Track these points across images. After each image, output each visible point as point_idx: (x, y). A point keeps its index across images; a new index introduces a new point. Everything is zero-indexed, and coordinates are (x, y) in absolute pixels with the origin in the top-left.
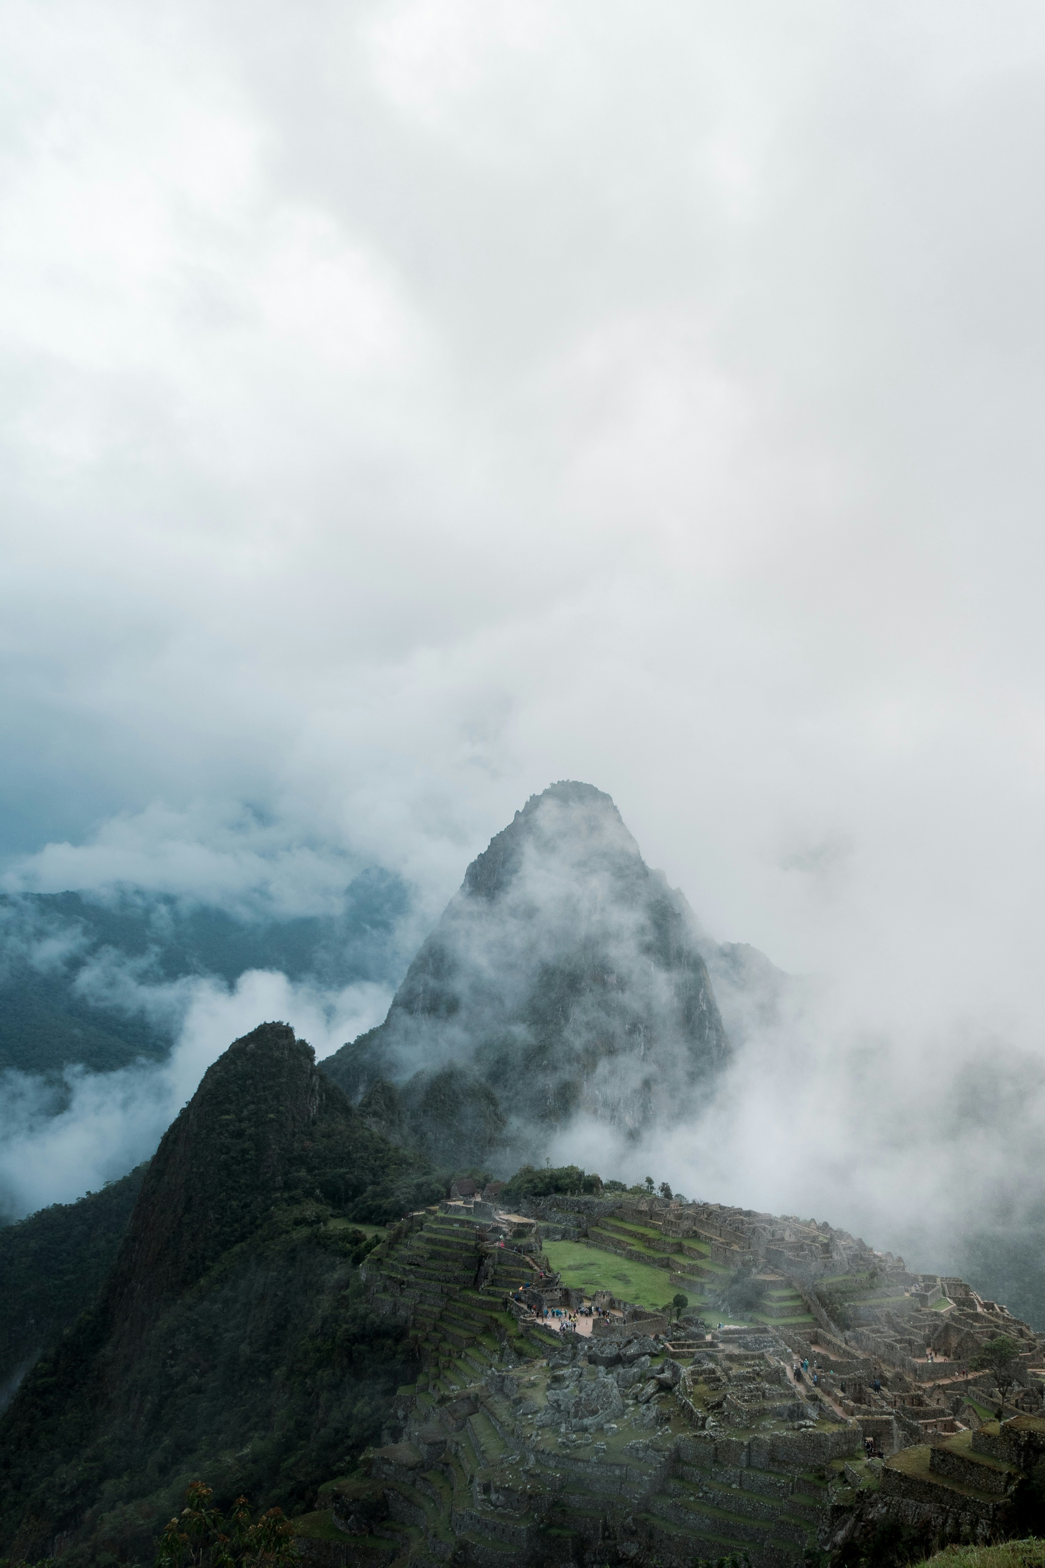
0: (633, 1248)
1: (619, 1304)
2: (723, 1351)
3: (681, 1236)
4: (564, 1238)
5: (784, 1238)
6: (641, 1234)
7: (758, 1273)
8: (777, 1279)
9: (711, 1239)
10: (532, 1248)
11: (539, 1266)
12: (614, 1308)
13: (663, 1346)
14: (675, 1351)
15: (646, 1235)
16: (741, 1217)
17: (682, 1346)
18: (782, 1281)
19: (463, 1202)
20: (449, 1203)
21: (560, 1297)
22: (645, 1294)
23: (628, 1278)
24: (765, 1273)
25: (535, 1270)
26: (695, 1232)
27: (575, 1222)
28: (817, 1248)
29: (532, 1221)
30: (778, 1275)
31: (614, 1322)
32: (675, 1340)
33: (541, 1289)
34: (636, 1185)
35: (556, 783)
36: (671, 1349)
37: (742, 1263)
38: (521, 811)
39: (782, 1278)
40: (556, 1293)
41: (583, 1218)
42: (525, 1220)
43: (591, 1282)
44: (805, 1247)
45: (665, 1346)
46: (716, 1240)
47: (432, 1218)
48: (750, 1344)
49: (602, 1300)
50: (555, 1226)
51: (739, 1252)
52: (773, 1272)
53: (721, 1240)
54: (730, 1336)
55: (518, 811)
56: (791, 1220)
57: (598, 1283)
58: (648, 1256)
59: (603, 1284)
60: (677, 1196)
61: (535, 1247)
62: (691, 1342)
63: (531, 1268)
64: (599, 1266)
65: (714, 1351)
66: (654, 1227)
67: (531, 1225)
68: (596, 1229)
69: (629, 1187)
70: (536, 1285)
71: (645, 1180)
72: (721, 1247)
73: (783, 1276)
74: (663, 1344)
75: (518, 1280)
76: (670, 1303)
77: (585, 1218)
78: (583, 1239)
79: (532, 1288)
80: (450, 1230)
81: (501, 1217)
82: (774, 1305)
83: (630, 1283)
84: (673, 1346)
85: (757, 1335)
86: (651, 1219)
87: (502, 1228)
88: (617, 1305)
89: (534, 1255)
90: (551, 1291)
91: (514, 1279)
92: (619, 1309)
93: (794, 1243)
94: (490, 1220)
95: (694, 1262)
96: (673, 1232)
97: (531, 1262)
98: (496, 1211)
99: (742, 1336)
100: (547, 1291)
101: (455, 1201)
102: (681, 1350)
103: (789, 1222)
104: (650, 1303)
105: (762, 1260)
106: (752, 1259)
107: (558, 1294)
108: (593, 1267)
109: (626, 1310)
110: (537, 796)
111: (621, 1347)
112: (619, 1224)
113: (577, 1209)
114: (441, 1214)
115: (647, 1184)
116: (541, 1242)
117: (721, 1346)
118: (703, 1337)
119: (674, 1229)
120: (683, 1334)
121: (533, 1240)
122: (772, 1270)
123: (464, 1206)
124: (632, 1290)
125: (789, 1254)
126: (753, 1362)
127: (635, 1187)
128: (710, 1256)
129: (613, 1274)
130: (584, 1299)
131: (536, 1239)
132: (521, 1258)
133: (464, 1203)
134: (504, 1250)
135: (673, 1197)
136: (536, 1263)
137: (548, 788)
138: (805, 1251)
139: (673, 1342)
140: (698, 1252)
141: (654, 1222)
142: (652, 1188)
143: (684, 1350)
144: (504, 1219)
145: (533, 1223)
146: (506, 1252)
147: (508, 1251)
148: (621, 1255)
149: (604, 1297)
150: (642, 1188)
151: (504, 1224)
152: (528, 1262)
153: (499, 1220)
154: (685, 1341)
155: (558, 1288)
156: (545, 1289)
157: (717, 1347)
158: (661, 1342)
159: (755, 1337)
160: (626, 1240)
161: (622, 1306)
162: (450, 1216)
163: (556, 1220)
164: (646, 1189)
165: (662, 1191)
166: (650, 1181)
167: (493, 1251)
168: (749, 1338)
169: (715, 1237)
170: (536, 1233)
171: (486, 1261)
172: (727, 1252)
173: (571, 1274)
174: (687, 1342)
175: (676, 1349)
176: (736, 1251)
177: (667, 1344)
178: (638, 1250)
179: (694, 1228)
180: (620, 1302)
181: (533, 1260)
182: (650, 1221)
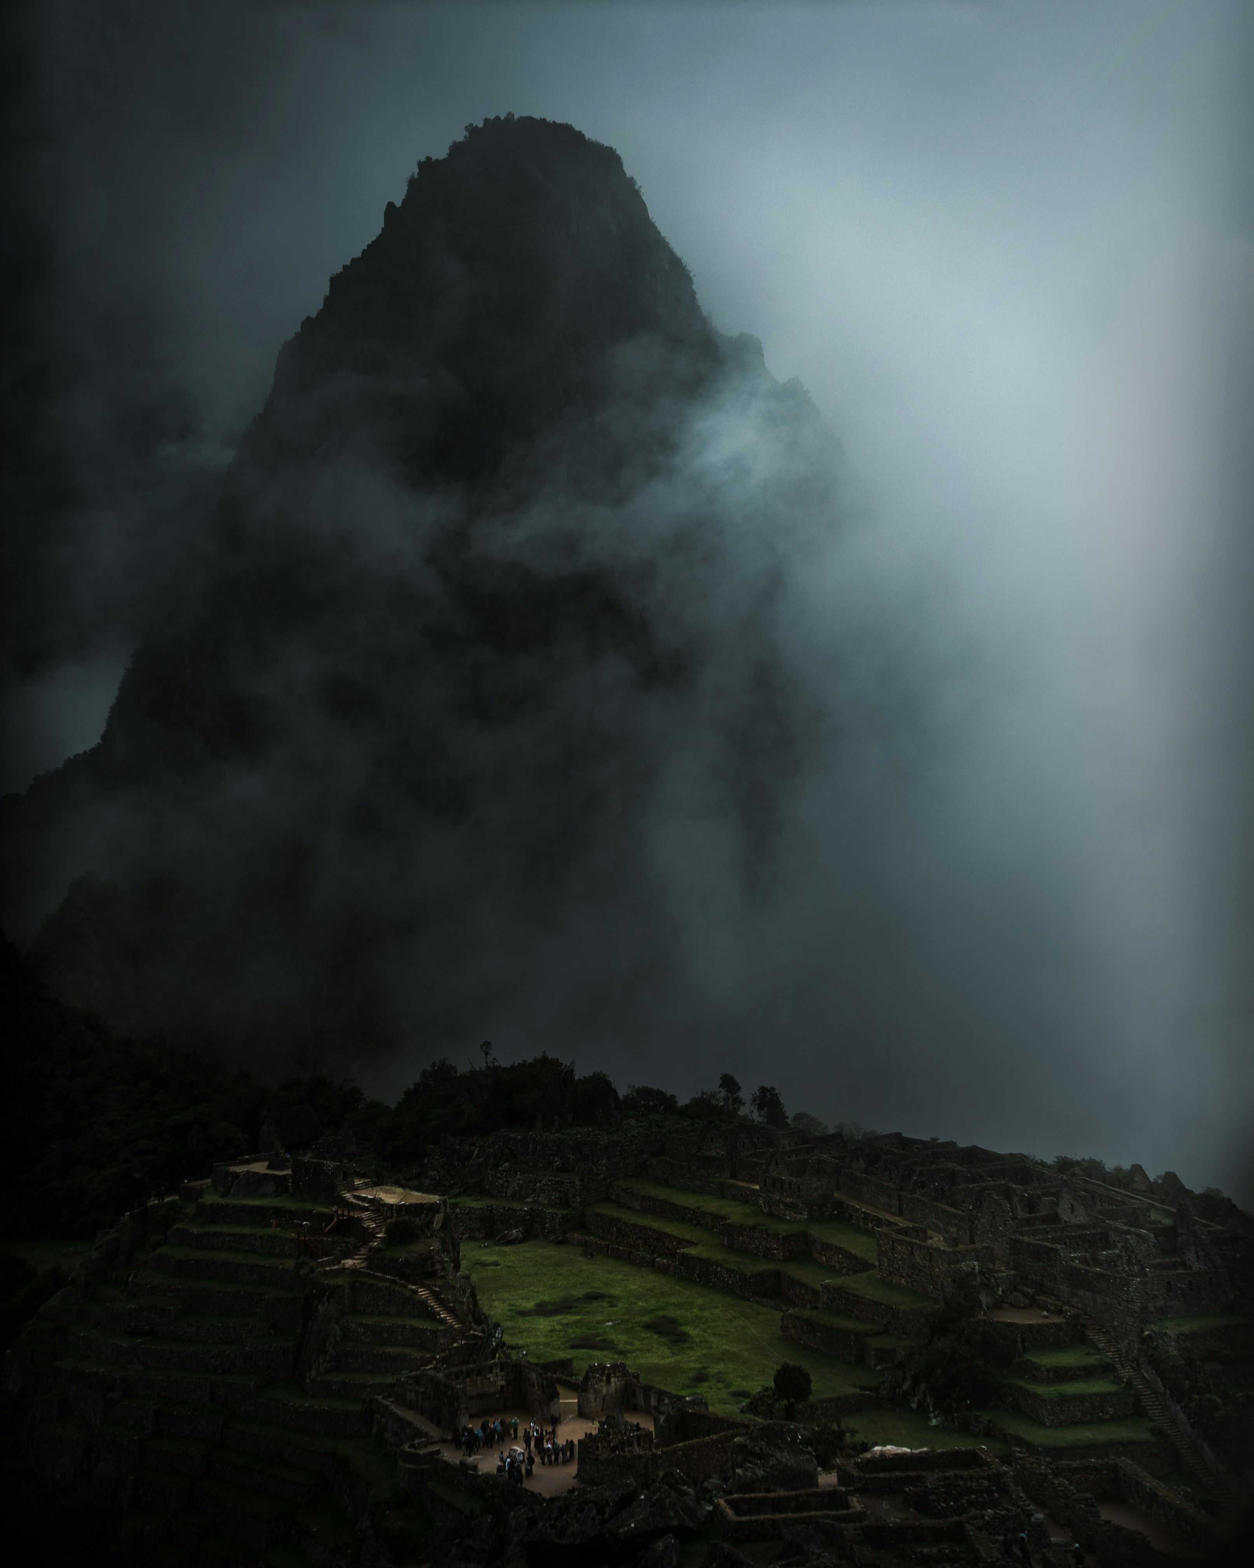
0: (693, 1251)
1: (647, 1397)
2: (861, 1516)
3: (805, 1216)
4: (528, 1236)
5: (1057, 1214)
6: (711, 1214)
7: (997, 1305)
8: (1045, 1321)
9: (879, 1222)
10: (433, 1265)
11: (451, 1311)
12: (634, 1409)
13: (710, 1508)
14: (739, 1519)
15: (724, 1218)
16: (951, 1165)
17: (760, 1505)
18: (1058, 1326)
19: (266, 1164)
20: (232, 1169)
21: (502, 1387)
22: (720, 1367)
23: (683, 1328)
24: (1014, 1306)
25: (443, 1321)
26: (839, 1205)
27: (555, 1195)
28: (1143, 1239)
29: (435, 1199)
30: (1048, 1310)
31: (631, 1444)
32: (740, 1490)
33: (454, 1369)
34: (699, 1095)
35: (480, 124)
36: (730, 1512)
37: (954, 1281)
38: (398, 204)
39: (1057, 1320)
40: (492, 1377)
41: (573, 1183)
42: (417, 1197)
43: (586, 1344)
44: (1113, 1237)
45: (716, 1506)
46: (890, 1224)
47: (191, 1209)
48: (932, 1497)
49: (604, 1390)
50: (508, 1205)
51: (944, 1252)
52: (1033, 1304)
53: (902, 1223)
54: (882, 1475)
55: (391, 205)
56: (1077, 1170)
57: (607, 1345)
58: (728, 1270)
59: (621, 1347)
60: (798, 1117)
61: (442, 1262)
62: (781, 1493)
63: (432, 1316)
64: (613, 1300)
65: (837, 1518)
66: (743, 1197)
67: (432, 1209)
68: (608, 1210)
69: (682, 1101)
70: (444, 1360)
71: (719, 1082)
72: (901, 1242)
73: (1060, 1312)
74: (711, 1502)
75: (399, 1350)
76: (767, 1389)
77: (578, 1183)
78: (576, 1235)
79: (435, 1368)
80: (234, 1235)
81: (356, 1193)
82: (1041, 1390)
83: (685, 1341)
84: (735, 1505)
85: (950, 1473)
86: (734, 1177)
87: (360, 1220)
88: (641, 1400)
89: (439, 1282)
90: (479, 1373)
91: (390, 1350)
92: (646, 1411)
93: (1084, 1227)
94: (332, 1204)
95: (839, 1281)
96: (787, 1206)
97: (431, 1302)
98: (344, 1179)
99: (912, 1474)
100: (468, 1374)
101: (247, 1162)
102: (753, 1518)
103: (1073, 1175)
104: (733, 1389)
105: (1004, 1273)
106: (977, 1269)
107: (497, 1380)
108: (595, 1304)
109: (662, 1413)
110: (437, 161)
111: (607, 1515)
112: (662, 1193)
113: (558, 1162)
114: (211, 1199)
115: (723, 1093)
116: (456, 1248)
117: (856, 1504)
118: (812, 1479)
119: (789, 1200)
120: (761, 1473)
121: (435, 1246)
122: (1032, 1298)
123: (270, 1172)
124: (690, 1360)
125: (1075, 1257)
126: (934, 1550)
127: (696, 1102)
128: (877, 1264)
129: (646, 1319)
130: (560, 1389)
131: (443, 1242)
132: (407, 1293)
133: (269, 1167)
134: (365, 1275)
135: (789, 1121)
136: (443, 1303)
137: (461, 140)
138: (1115, 1247)
139: (735, 1496)
140: (849, 1256)
141: (741, 1184)
142: (738, 1101)
143: (761, 1517)
144: (364, 1199)
145: (435, 1203)
146: (370, 1281)
147: (376, 1277)
148: (664, 1270)
149: (608, 1382)
150: (714, 1101)
151: (366, 1209)
152: (424, 1303)
153: (354, 1201)
154: (768, 1491)
155: (495, 1365)
156: (464, 1368)
157: (847, 1506)
158: (708, 1496)
159: (946, 1478)
160: (675, 1233)
161: (653, 1402)
162: (235, 1202)
163: (510, 1192)
164: (722, 1104)
165: (760, 1107)
166: (729, 1083)
167: (340, 1281)
168: (932, 1478)
169: (887, 1216)
170: (445, 1225)
171: (321, 1308)
172: (916, 1254)
173: (543, 1324)
174: (772, 1495)
175: (746, 1514)
176: (937, 1249)
177: (722, 1502)
178: (705, 1255)
179: (837, 1195)
180: (647, 1390)
181: (435, 1295)
182: (731, 1181)
